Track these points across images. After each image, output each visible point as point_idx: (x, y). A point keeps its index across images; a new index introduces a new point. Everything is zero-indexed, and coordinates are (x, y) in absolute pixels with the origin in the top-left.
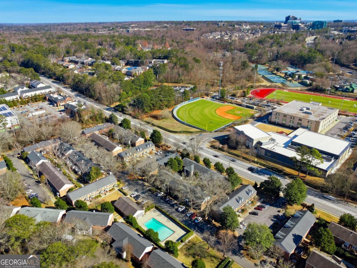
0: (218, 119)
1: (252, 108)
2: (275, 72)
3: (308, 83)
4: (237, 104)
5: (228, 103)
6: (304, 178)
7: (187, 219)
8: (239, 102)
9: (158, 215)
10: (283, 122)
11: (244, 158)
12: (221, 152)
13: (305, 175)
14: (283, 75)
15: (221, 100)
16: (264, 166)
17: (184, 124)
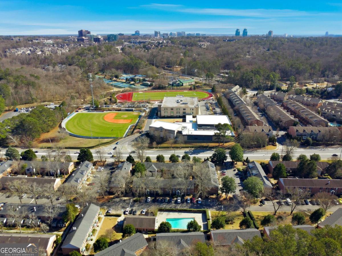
0: (115, 126)
1: (132, 110)
2: (114, 79)
3: (149, 84)
4: (116, 110)
5: (107, 110)
6: (223, 146)
7: (190, 205)
8: (117, 108)
9: (168, 215)
10: (171, 114)
11: (173, 147)
12: (151, 149)
13: (223, 144)
14: (124, 81)
15: (97, 110)
16: (193, 148)
17: (90, 138)
